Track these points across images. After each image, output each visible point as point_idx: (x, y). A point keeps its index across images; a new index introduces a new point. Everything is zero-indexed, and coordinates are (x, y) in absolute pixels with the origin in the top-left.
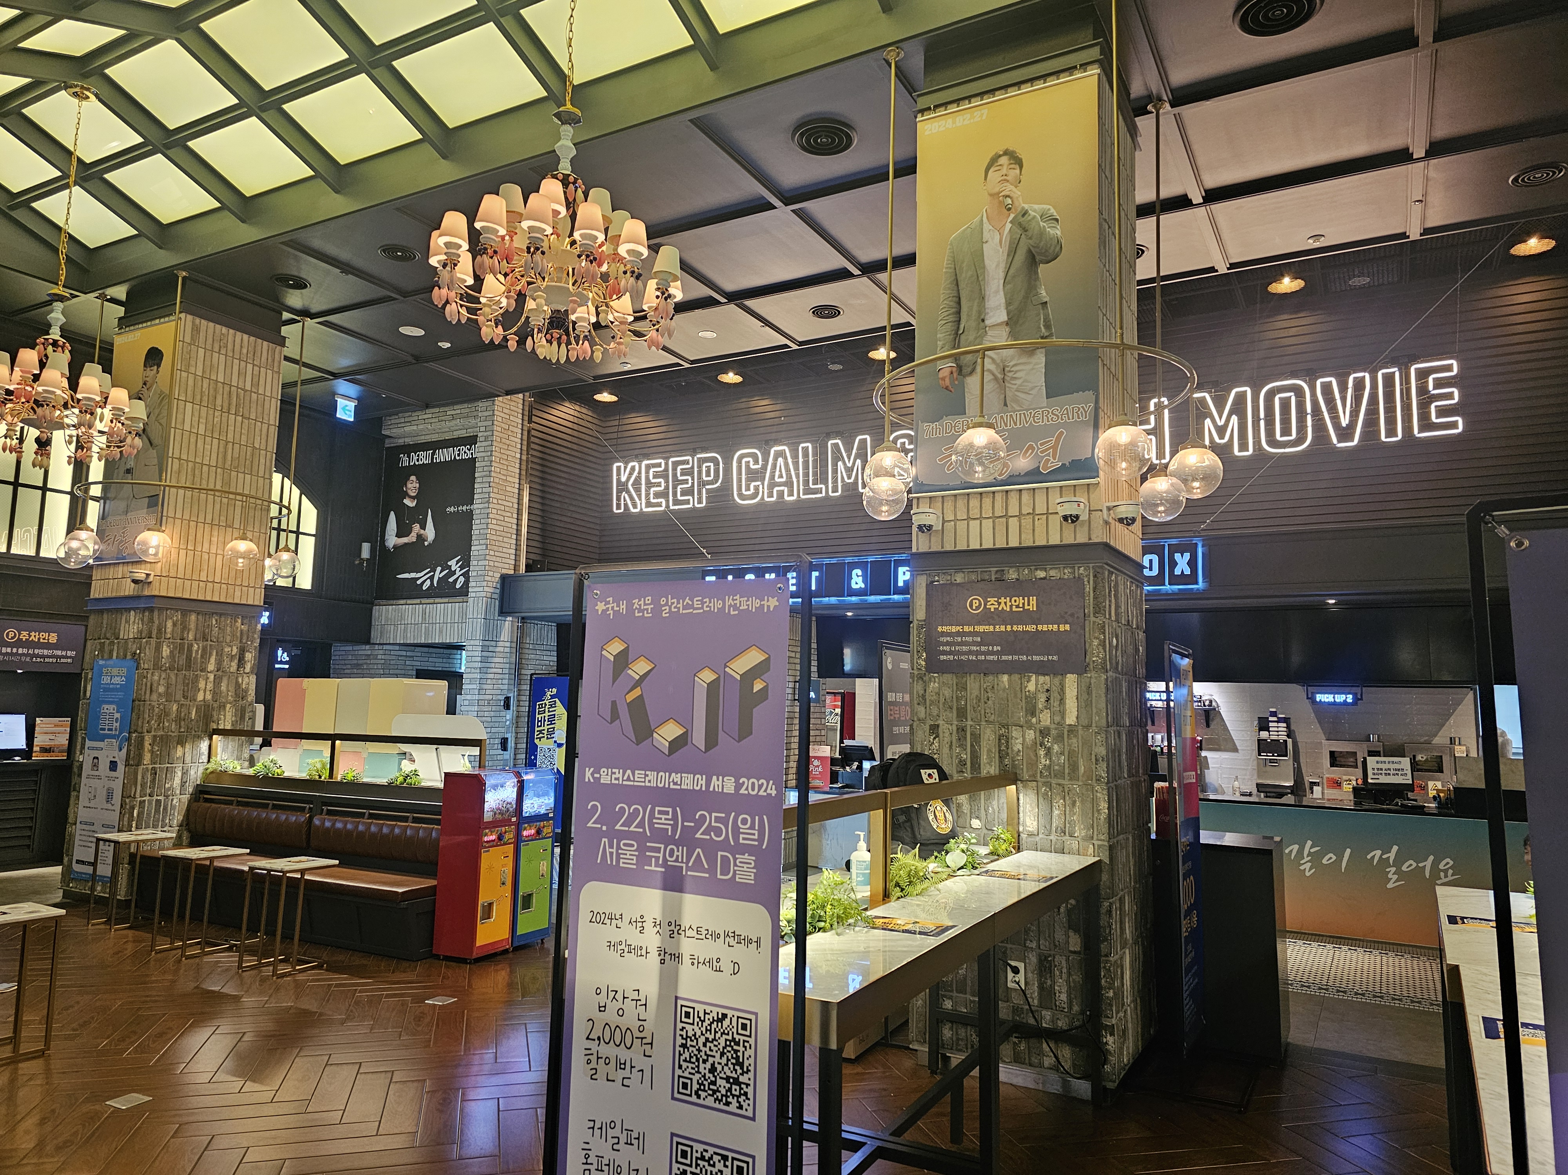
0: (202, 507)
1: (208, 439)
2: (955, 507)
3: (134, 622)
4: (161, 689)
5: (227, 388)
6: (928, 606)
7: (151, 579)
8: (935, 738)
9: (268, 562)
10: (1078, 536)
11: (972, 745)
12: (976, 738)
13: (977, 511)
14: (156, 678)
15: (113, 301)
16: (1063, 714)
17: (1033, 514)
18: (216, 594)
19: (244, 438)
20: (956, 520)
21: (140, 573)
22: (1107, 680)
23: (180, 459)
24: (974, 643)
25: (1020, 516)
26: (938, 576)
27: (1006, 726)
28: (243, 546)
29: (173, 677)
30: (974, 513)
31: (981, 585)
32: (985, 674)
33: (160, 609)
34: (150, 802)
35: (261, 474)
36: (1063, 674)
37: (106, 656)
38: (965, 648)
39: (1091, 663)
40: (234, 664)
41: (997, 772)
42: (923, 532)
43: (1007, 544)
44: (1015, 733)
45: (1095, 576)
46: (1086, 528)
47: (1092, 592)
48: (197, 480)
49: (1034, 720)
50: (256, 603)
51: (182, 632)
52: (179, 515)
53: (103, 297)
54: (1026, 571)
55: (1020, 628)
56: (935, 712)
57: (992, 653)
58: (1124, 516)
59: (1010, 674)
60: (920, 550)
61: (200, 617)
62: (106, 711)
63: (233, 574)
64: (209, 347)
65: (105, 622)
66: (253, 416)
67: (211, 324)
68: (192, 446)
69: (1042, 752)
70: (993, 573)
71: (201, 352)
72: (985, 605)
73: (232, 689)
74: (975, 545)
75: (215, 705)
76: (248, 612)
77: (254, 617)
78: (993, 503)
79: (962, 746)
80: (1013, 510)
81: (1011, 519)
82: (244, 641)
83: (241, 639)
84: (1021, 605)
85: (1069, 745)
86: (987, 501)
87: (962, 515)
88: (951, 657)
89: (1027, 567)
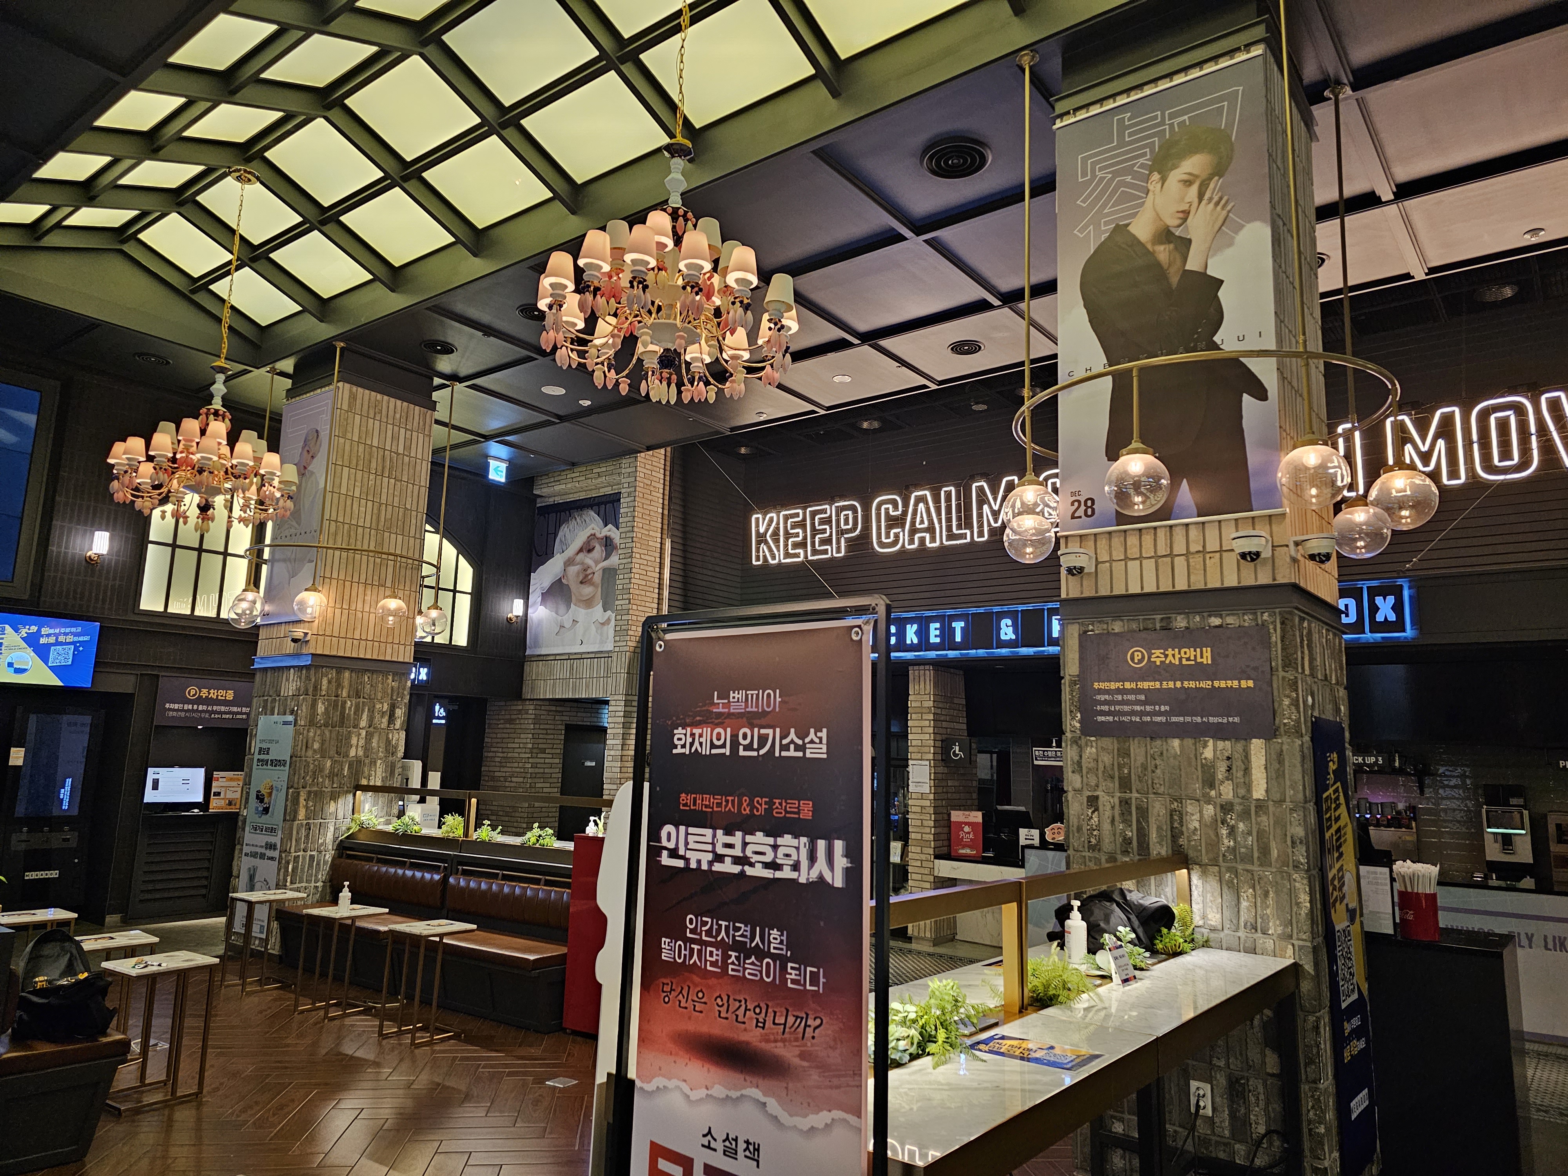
0: (357, 568)
1: (363, 502)
2: (1110, 546)
3: (293, 680)
4: (316, 746)
5: (381, 452)
6: (1081, 659)
7: (308, 638)
8: (1093, 812)
9: (419, 620)
10: (1259, 576)
11: (1138, 821)
12: (1143, 813)
13: (1137, 550)
14: (311, 734)
15: (282, 374)
16: (1248, 787)
17: (1203, 551)
18: (369, 651)
19: (396, 499)
20: (1111, 561)
21: (299, 632)
22: (1302, 745)
23: (336, 521)
24: (1138, 702)
25: (1188, 554)
26: (1093, 625)
27: (1179, 800)
28: (393, 604)
29: (327, 733)
30: (1133, 552)
31: (1144, 635)
32: (1152, 738)
33: (317, 667)
34: (304, 858)
35: (412, 533)
36: (1248, 738)
37: (268, 712)
38: (1126, 708)
39: (1282, 727)
40: (385, 720)
41: (1170, 852)
42: (1073, 575)
43: (1174, 587)
44: (1191, 807)
45: (1282, 623)
46: (1269, 567)
47: (1279, 642)
48: (352, 541)
49: (1213, 793)
50: (407, 660)
51: (337, 689)
52: (335, 575)
53: (273, 371)
54: (1198, 618)
55: (1192, 684)
56: (1093, 781)
57: (1160, 713)
58: (1316, 552)
59: (1181, 737)
60: (1071, 596)
61: (353, 675)
63: (384, 632)
64: (364, 413)
65: (268, 680)
66: (405, 478)
67: (367, 392)
68: (348, 509)
69: (1224, 832)
70: (1157, 621)
71: (358, 417)
72: (1149, 658)
73: (382, 745)
74: (1134, 589)
75: (367, 761)
76: (399, 669)
77: (404, 674)
78: (1155, 540)
79: (1127, 822)
80: (1180, 547)
81: (1176, 559)
82: (394, 698)
83: (392, 696)
84: (1192, 658)
85: (1258, 824)
86: (1148, 539)
87: (1118, 554)
88: (1111, 719)
89: (1198, 613)
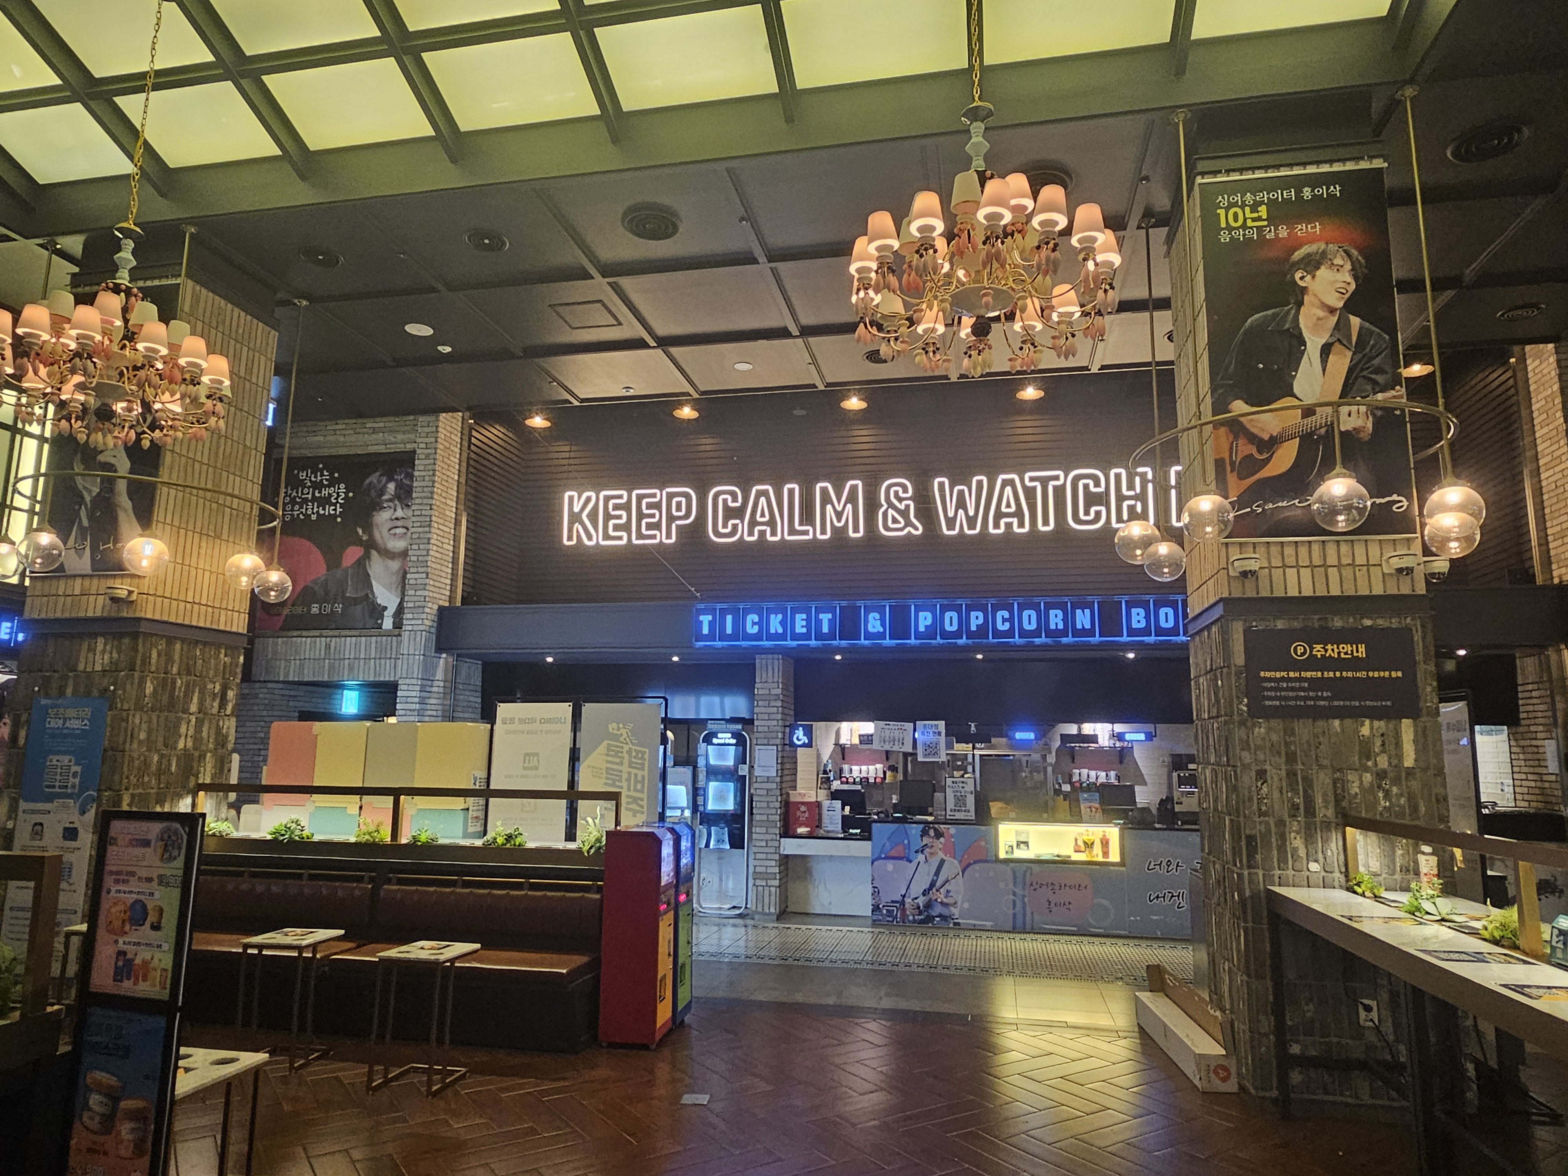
2: (1268, 553)
3: (103, 652)
6: (1247, 651)
7: (134, 597)
8: (1263, 784)
10: (1403, 587)
11: (1305, 791)
12: (1308, 782)
13: (1293, 559)
16: (1400, 757)
17: (1353, 565)
20: (1270, 567)
21: (122, 589)
24: (1302, 689)
25: (1339, 566)
26: (1256, 621)
27: (1341, 770)
29: (156, 720)
30: (1290, 561)
31: (1305, 632)
32: (1315, 720)
33: (144, 635)
36: (1399, 718)
38: (1291, 694)
39: (1424, 711)
40: (216, 705)
43: (1329, 592)
44: (1351, 776)
45: (1423, 626)
47: (1420, 641)
48: (189, 477)
49: (1370, 763)
50: (240, 630)
54: (1351, 620)
55: (1350, 674)
56: (1261, 757)
57: (1322, 698)
58: (1437, 571)
59: (1341, 718)
60: (1234, 595)
61: (185, 646)
62: (55, 763)
69: (1381, 795)
70: (1316, 620)
72: (1311, 651)
73: (213, 735)
74: (1293, 592)
75: (196, 755)
76: (232, 641)
78: (1310, 552)
79: (1294, 791)
80: (1332, 560)
81: (1330, 570)
82: (227, 676)
83: (224, 674)
84: (1350, 652)
85: (1407, 786)
87: (1276, 562)
88: (1278, 703)
89: (1353, 615)
